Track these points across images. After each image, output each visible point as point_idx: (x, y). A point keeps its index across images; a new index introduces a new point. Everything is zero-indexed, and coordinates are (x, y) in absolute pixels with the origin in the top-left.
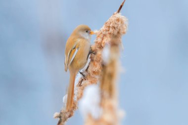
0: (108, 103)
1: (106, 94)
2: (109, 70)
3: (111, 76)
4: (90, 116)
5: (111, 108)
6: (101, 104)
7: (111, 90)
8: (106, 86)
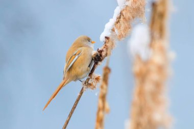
0: (158, 44)
1: (156, 34)
2: (160, 9)
3: (162, 16)
4: (139, 57)
5: (162, 50)
6: (151, 45)
7: (161, 30)
8: (157, 26)
